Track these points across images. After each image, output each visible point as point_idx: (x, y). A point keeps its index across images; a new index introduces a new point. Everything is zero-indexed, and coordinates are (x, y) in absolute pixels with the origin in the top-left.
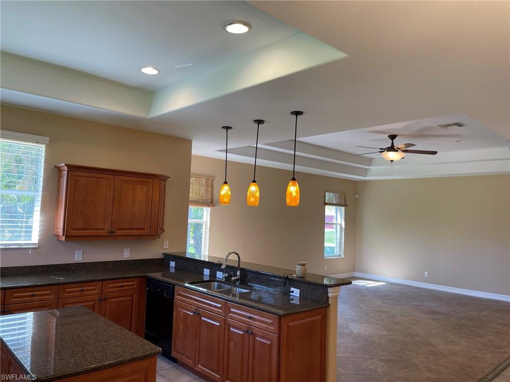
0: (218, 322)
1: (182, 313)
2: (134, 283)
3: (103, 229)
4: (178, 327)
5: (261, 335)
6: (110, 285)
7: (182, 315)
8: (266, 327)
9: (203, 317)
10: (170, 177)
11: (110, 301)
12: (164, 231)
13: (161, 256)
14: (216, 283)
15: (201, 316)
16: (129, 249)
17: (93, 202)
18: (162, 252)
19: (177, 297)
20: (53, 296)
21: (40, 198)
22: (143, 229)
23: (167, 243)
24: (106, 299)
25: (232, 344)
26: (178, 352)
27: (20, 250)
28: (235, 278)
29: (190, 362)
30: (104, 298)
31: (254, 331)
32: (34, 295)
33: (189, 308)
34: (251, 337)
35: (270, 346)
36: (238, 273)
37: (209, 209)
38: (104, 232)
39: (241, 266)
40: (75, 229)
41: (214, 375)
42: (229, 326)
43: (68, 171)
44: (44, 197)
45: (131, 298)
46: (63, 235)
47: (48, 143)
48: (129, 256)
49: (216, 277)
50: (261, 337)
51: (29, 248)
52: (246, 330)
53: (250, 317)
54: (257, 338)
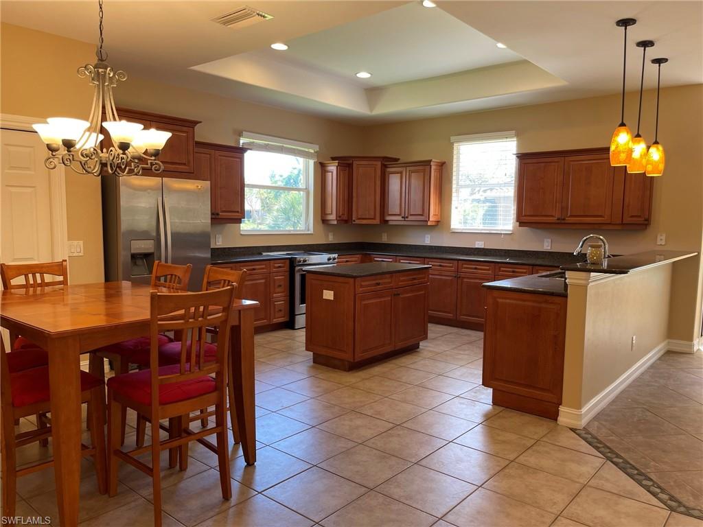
22: (602, 217)
38: (555, 219)
47: (516, 135)
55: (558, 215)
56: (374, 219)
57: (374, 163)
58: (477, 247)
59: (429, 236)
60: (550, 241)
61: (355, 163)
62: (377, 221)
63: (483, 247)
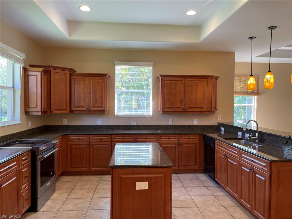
0: (236, 162)
1: (219, 155)
2: (196, 138)
3: (180, 108)
4: (217, 163)
5: (259, 173)
6: (183, 137)
7: (219, 157)
8: (262, 168)
9: (229, 159)
10: (219, 77)
11: (183, 145)
12: (217, 109)
13: (217, 125)
14: (243, 141)
15: (228, 158)
16: (197, 120)
17: (174, 94)
18: (217, 122)
19: (216, 146)
20: (155, 140)
21: (151, 93)
22: (203, 108)
23: (220, 117)
24: (181, 144)
25: (243, 177)
26: (218, 178)
27: (145, 118)
28: (254, 138)
29: (223, 185)
30: (180, 143)
31: (255, 170)
32: (147, 138)
33: (222, 153)
34: (254, 174)
35: (265, 181)
36: (257, 135)
37: (256, 97)
38: (181, 109)
39: (259, 130)
40: (166, 108)
41: (234, 194)
42: (242, 165)
43: (161, 78)
44: (153, 92)
45: (195, 145)
46: (161, 110)
47: (153, 65)
48: (197, 123)
49: (245, 137)
50: (259, 175)
51: (148, 117)
52: (250, 169)
53: (253, 161)
54: (257, 175)
55: (182, 107)
56: (66, 110)
57: (65, 72)
58: (132, 124)
59: (100, 120)
60: (172, 120)
61: (52, 71)
62: (68, 111)
63: (136, 125)
